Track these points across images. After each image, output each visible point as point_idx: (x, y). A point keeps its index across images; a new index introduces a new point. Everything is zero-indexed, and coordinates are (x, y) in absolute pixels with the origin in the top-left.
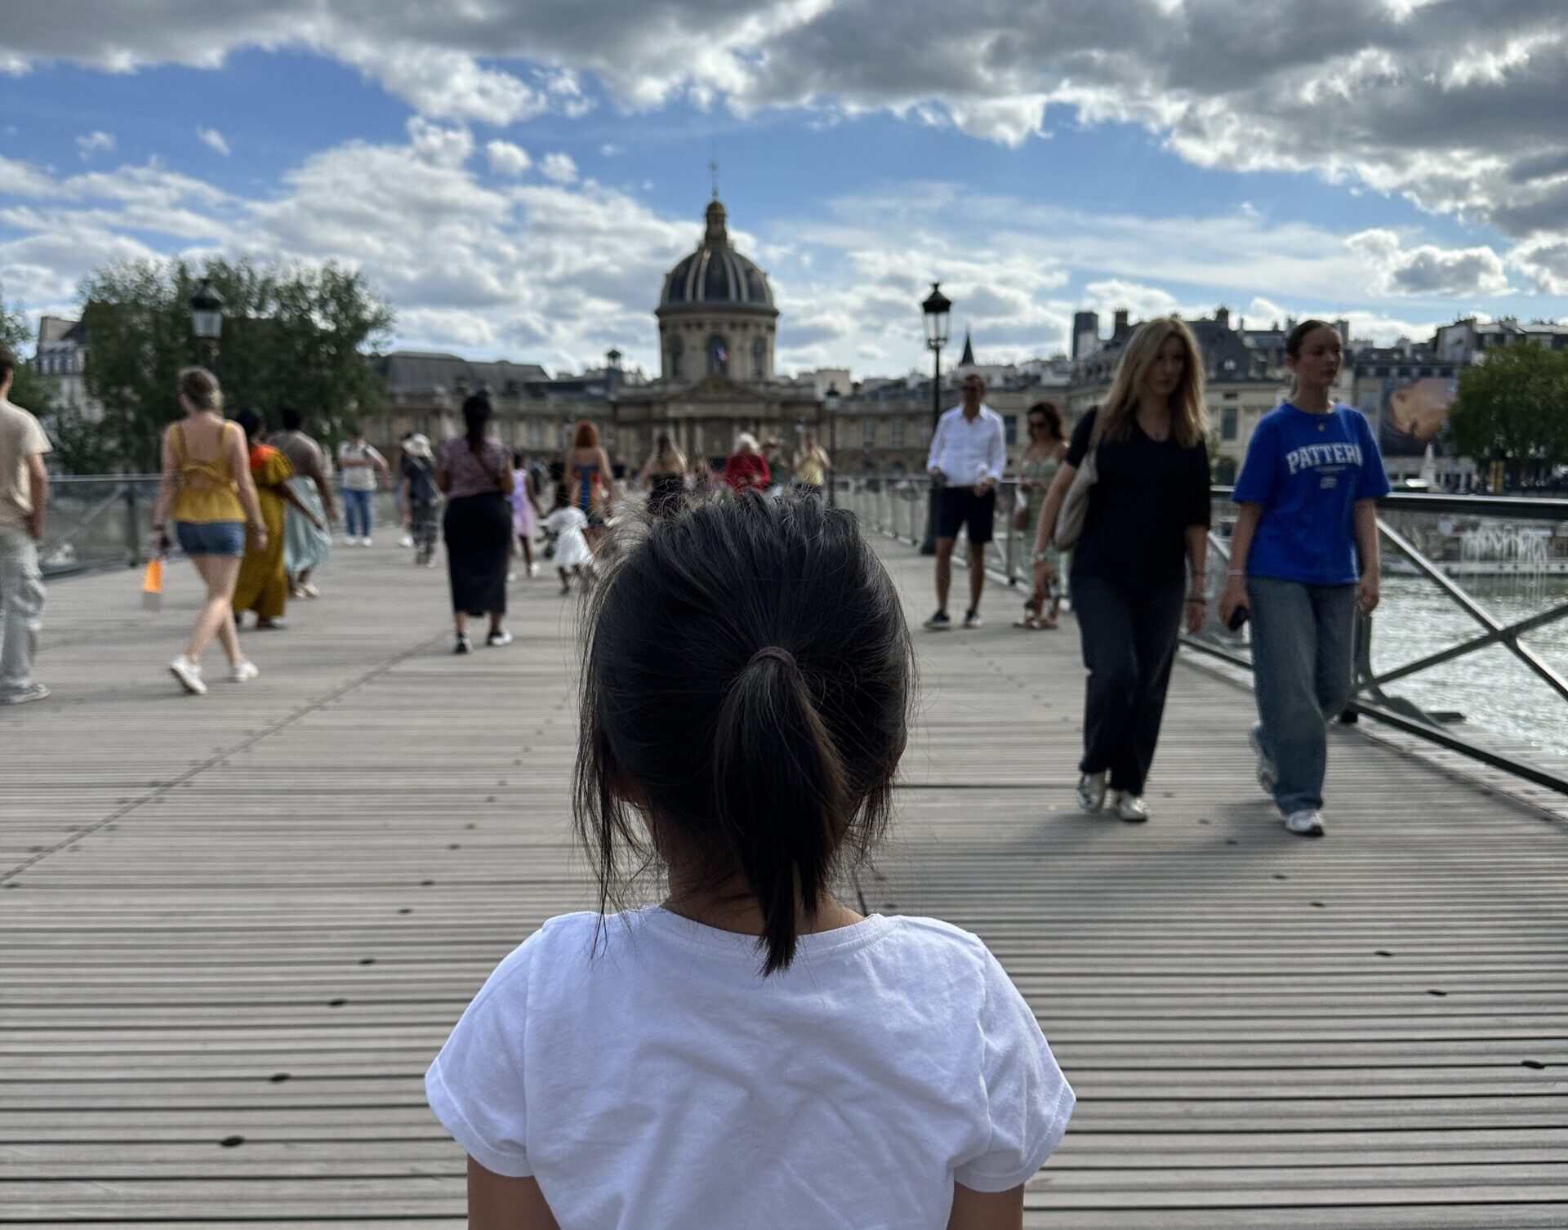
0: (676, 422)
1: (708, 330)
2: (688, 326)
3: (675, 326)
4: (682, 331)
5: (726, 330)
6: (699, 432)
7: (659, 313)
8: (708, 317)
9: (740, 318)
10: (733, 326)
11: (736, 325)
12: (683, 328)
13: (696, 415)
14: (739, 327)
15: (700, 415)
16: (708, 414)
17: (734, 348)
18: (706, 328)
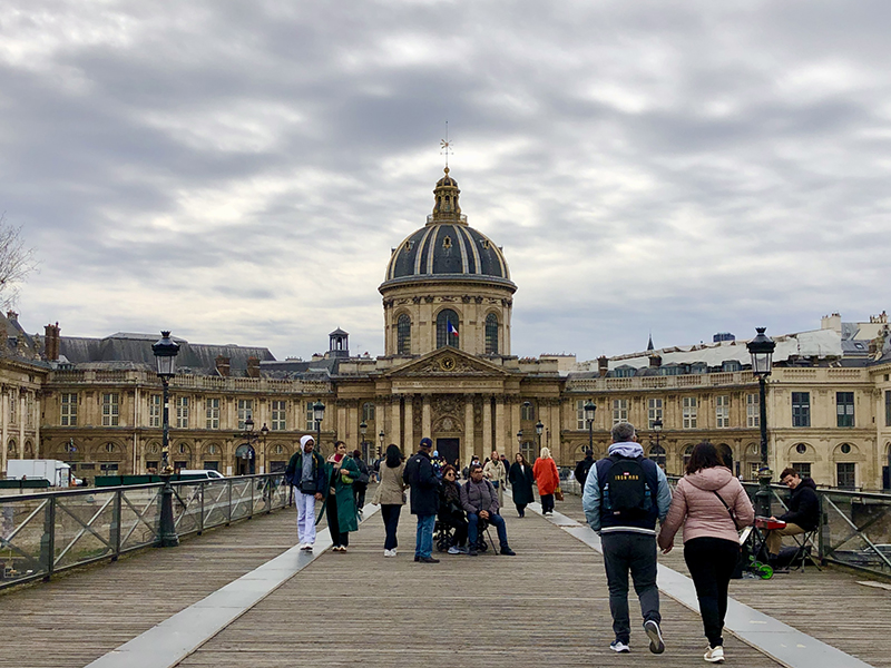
1: (438, 304)
2: (417, 301)
3: (403, 301)
4: (410, 306)
5: (457, 305)
7: (383, 290)
8: (439, 291)
9: (474, 292)
11: (469, 298)
12: (411, 302)
13: (424, 391)
14: (472, 301)
15: (429, 391)
16: (438, 391)
17: (466, 322)
18: (436, 300)
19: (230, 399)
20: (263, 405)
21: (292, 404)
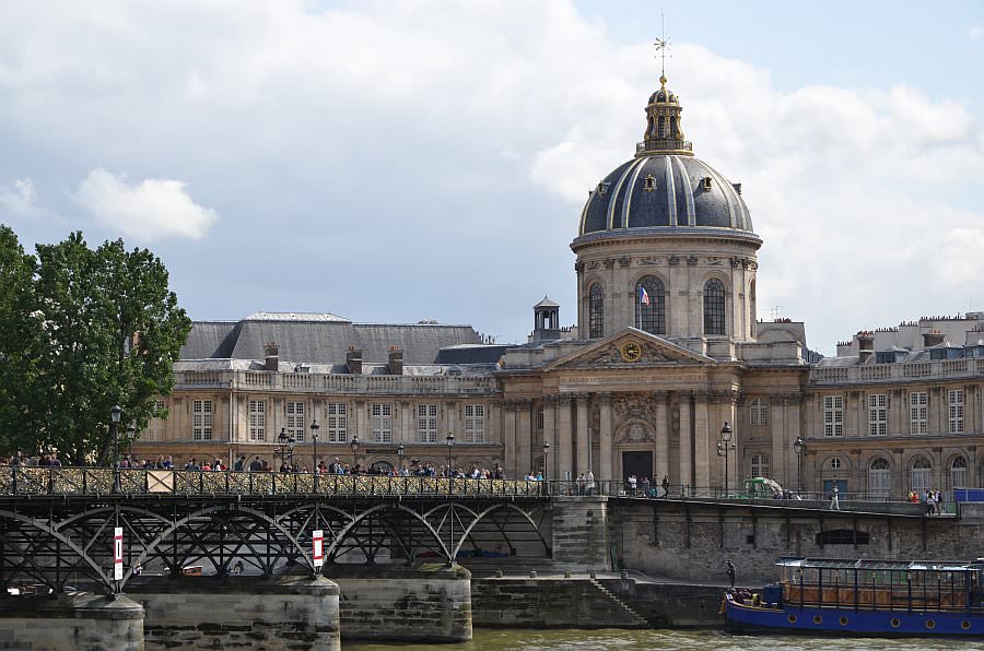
0: (573, 402)
1: (636, 269)
2: (609, 264)
3: (594, 266)
4: (601, 271)
5: (662, 269)
6: (605, 412)
7: (575, 248)
8: (637, 251)
9: (684, 250)
10: (673, 261)
11: (678, 259)
12: (602, 267)
13: (600, 390)
14: (683, 263)
15: (608, 389)
16: (619, 388)
17: (674, 292)
18: (634, 264)
19: (360, 403)
20: (405, 411)
21: (445, 408)
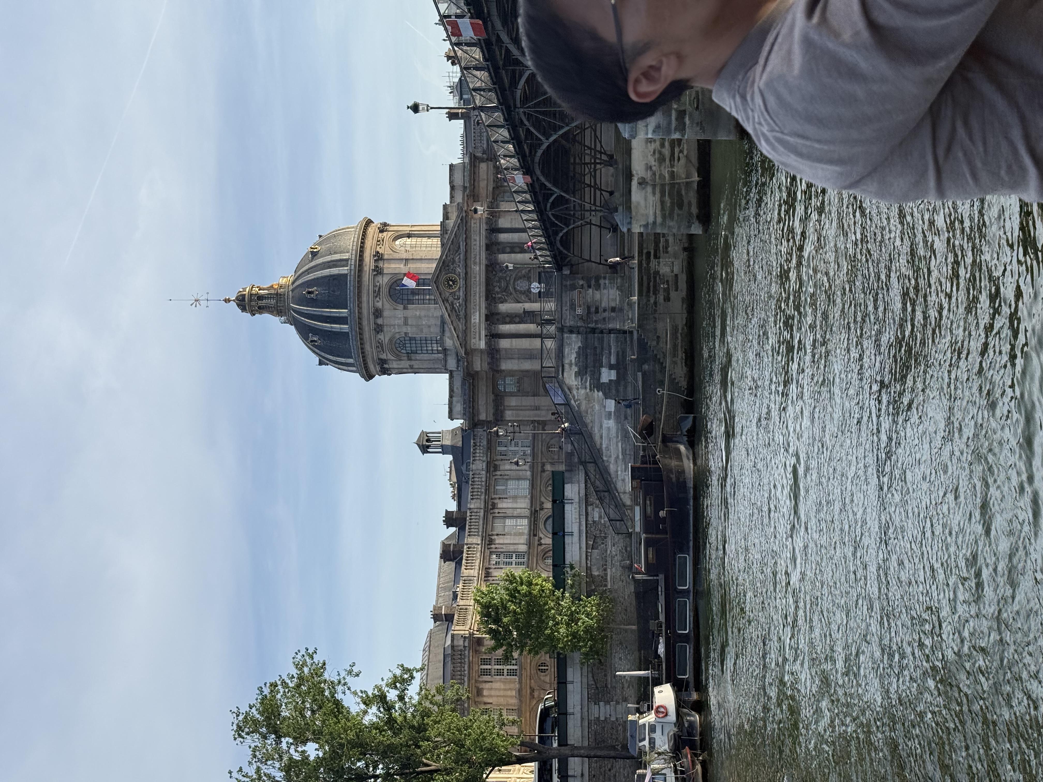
0: (493, 336)
1: (383, 303)
2: (379, 329)
3: (380, 346)
4: (385, 338)
5: (384, 280)
6: (504, 307)
7: (368, 375)
8: (368, 301)
9: (369, 263)
10: (378, 271)
11: (377, 267)
12: (381, 336)
13: (483, 311)
14: (380, 264)
15: (483, 305)
16: (483, 294)
18: (379, 305)
